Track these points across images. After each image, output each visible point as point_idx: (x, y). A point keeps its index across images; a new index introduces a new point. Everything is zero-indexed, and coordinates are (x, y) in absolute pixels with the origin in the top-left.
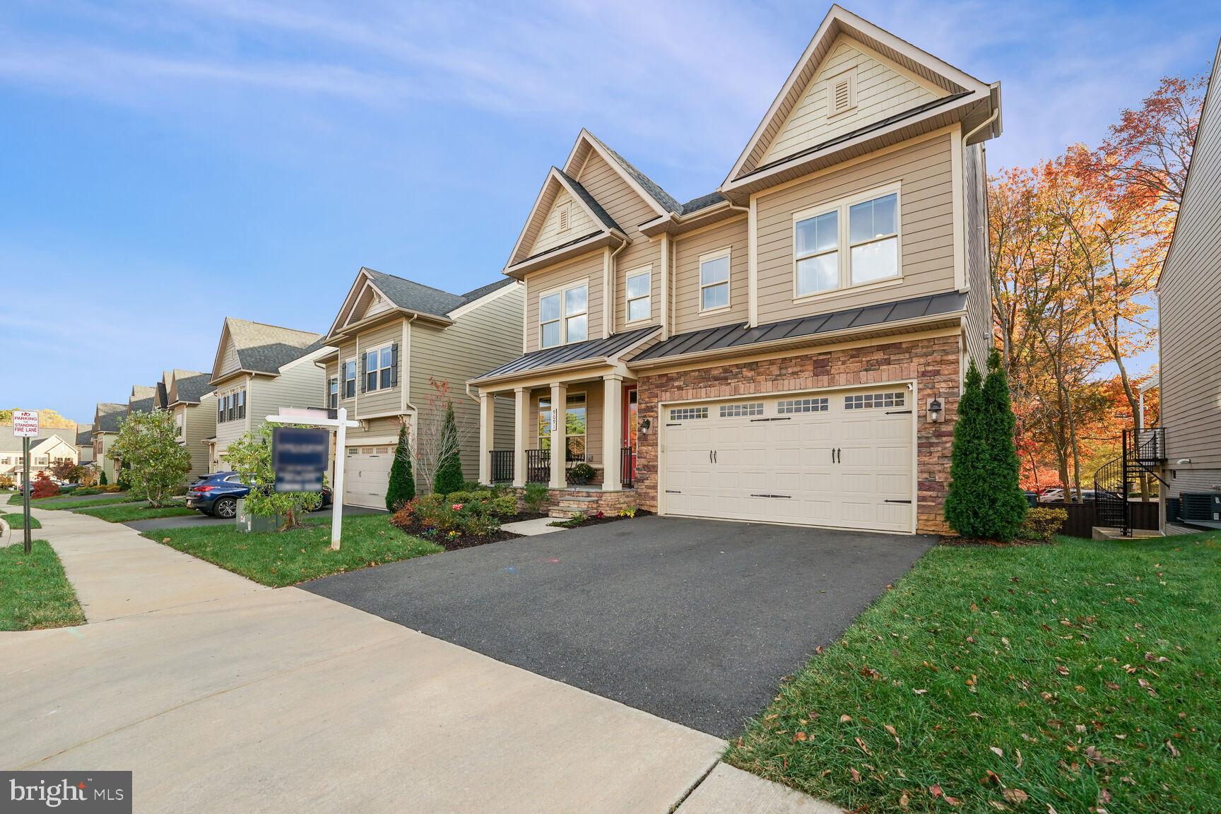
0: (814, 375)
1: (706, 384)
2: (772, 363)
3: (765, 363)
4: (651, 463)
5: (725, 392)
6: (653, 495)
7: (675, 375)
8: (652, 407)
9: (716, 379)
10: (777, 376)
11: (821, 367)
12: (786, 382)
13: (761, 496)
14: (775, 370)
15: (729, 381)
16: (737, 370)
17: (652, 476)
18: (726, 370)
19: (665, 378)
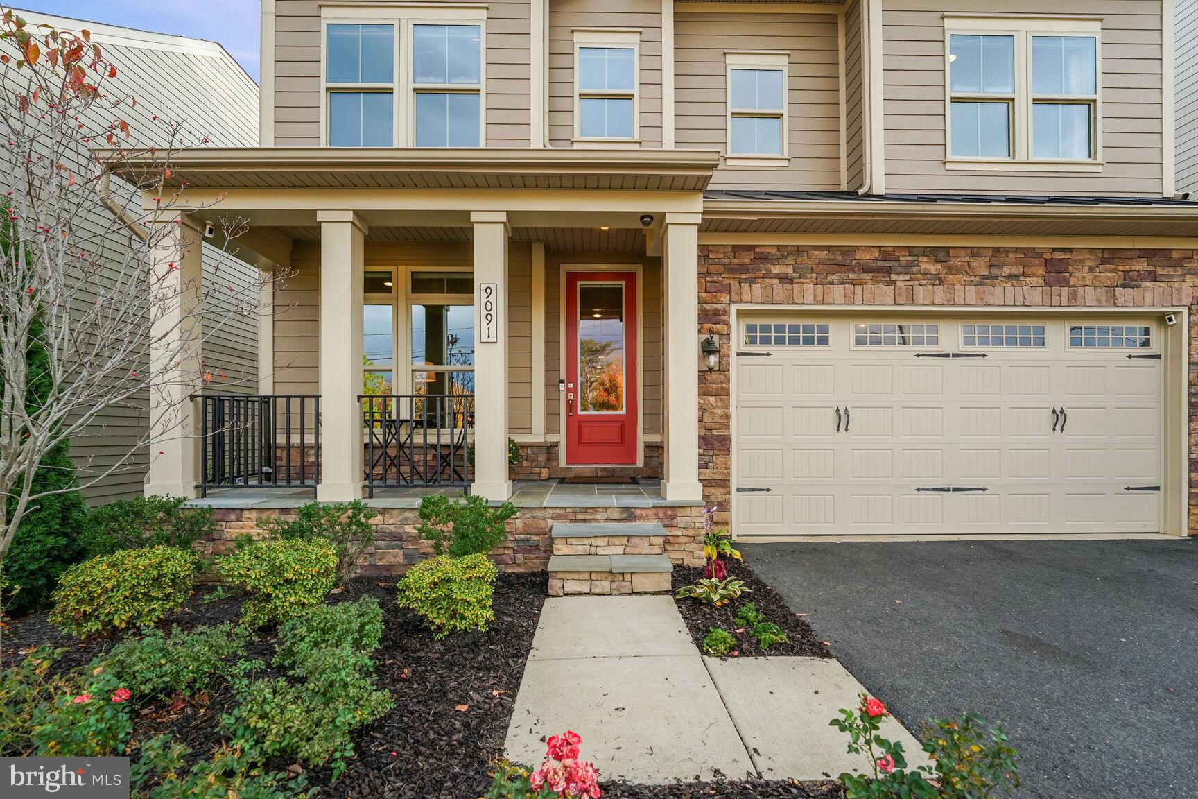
0: (1048, 284)
1: (844, 276)
2: (975, 253)
3: (963, 253)
4: (715, 433)
5: (883, 297)
6: (720, 498)
7: (774, 251)
8: (716, 312)
9: (866, 269)
10: (984, 277)
11: (1056, 272)
12: (999, 290)
13: (934, 489)
14: (980, 266)
15: (893, 277)
16: (910, 258)
17: (718, 460)
18: (888, 255)
19: (751, 255)
